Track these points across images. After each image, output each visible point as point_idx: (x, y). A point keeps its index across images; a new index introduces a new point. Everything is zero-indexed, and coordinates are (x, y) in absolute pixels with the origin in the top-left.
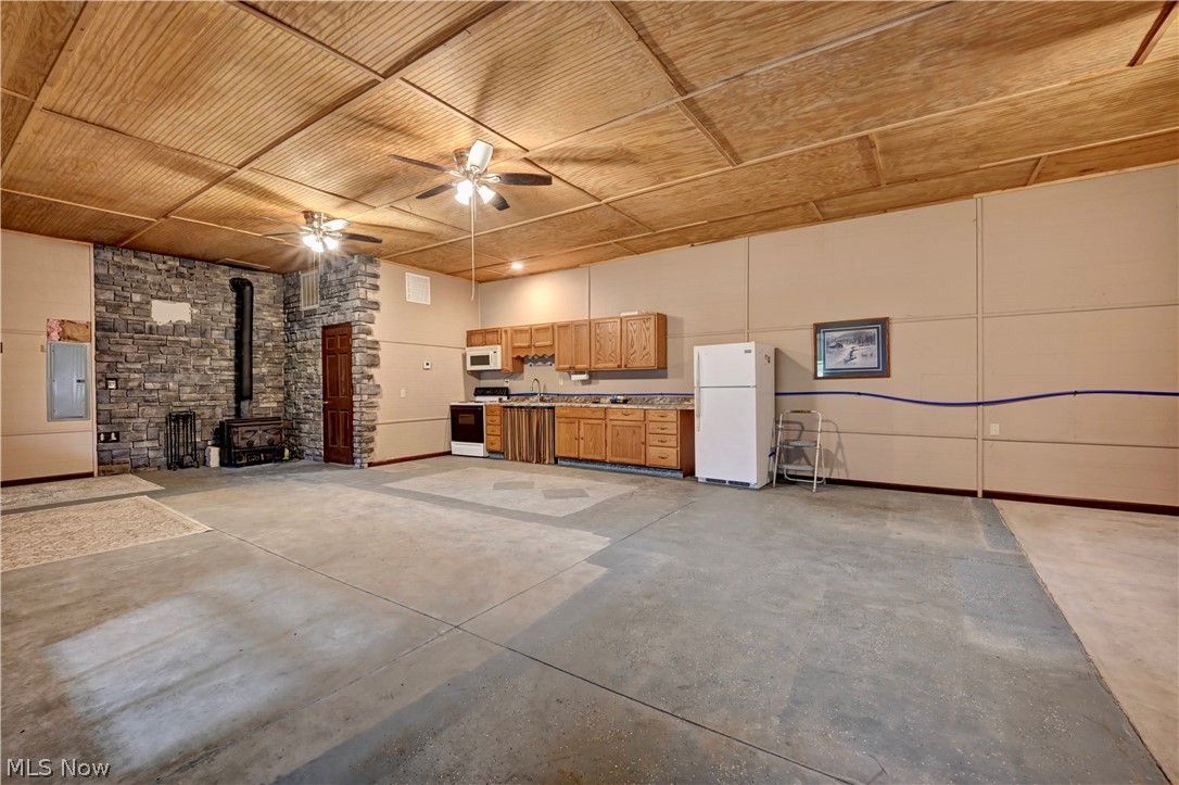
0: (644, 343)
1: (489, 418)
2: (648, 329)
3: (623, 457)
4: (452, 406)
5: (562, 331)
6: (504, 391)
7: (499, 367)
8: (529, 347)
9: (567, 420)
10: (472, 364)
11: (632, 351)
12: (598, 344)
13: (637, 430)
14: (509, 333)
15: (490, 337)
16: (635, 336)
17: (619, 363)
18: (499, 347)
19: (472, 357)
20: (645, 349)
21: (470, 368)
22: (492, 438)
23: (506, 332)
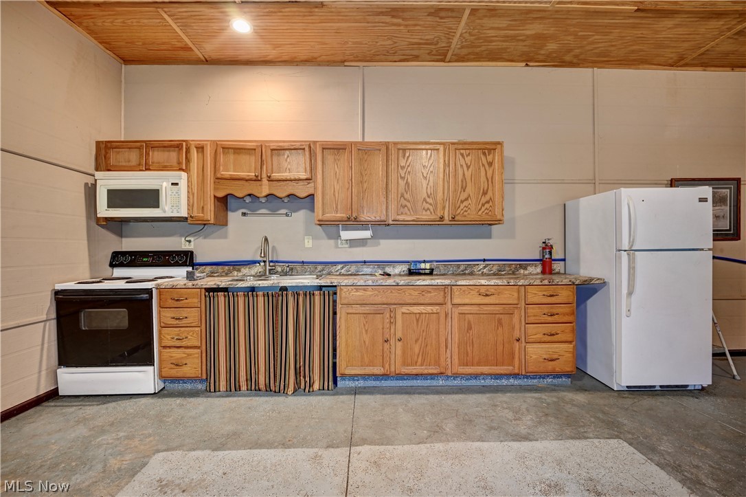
0: (484, 185)
1: (168, 314)
2: (490, 164)
3: (479, 364)
4: (57, 293)
5: (330, 158)
6: (184, 258)
7: (184, 214)
8: (257, 179)
9: (366, 309)
10: (111, 205)
11: (464, 196)
12: (402, 183)
13: (505, 318)
14: (209, 152)
15: (156, 156)
16: (468, 174)
17: (439, 214)
18: (184, 175)
19: (109, 191)
20: (485, 193)
21: (103, 211)
22: (177, 354)
23: (201, 149)
